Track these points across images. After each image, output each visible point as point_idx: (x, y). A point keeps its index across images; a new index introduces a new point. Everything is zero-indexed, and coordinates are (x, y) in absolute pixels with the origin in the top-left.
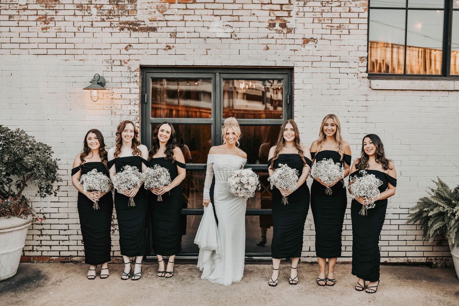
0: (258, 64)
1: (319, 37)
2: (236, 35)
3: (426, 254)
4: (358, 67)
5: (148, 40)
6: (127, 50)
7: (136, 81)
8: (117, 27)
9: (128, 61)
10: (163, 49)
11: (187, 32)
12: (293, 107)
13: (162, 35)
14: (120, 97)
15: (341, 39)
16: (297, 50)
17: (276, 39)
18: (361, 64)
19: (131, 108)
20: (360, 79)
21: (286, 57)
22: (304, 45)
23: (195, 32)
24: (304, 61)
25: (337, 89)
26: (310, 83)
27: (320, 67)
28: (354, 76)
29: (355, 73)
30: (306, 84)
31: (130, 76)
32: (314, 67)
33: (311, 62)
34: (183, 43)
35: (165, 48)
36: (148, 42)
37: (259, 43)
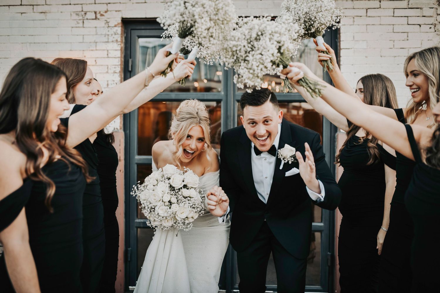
4: (435, 15)
7: (117, 40)
9: (106, 12)
14: (94, 63)
19: (109, 77)
20: (438, 33)
24: (354, 8)
25: (404, 48)
26: (364, 39)
27: (379, 16)
28: (430, 28)
29: (431, 24)
30: (357, 41)
31: (108, 33)
32: (369, 17)
33: (366, 10)
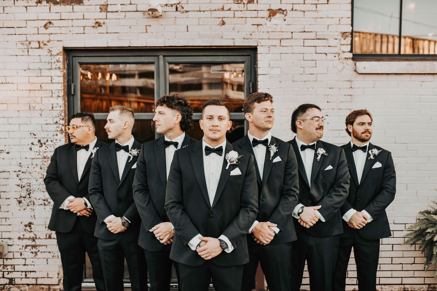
0: (212, 43)
1: (289, 8)
2: (183, 6)
3: (428, 281)
4: (339, 46)
5: (73, 16)
6: (47, 29)
7: (59, 68)
9: (48, 42)
10: (91, 27)
11: (121, 5)
13: (90, 9)
14: (39, 88)
15: (318, 9)
16: (261, 25)
17: (234, 11)
18: (343, 42)
19: (54, 101)
20: (342, 61)
21: (247, 34)
22: (270, 18)
23: (131, 4)
24: (270, 38)
25: (312, 74)
26: (278, 67)
27: (291, 45)
28: (335, 56)
29: (336, 53)
30: (272, 68)
31: (51, 61)
32: (283, 46)
33: (280, 40)
34: (116, 19)
35: (94, 25)
36: (72, 18)
37: (212, 16)
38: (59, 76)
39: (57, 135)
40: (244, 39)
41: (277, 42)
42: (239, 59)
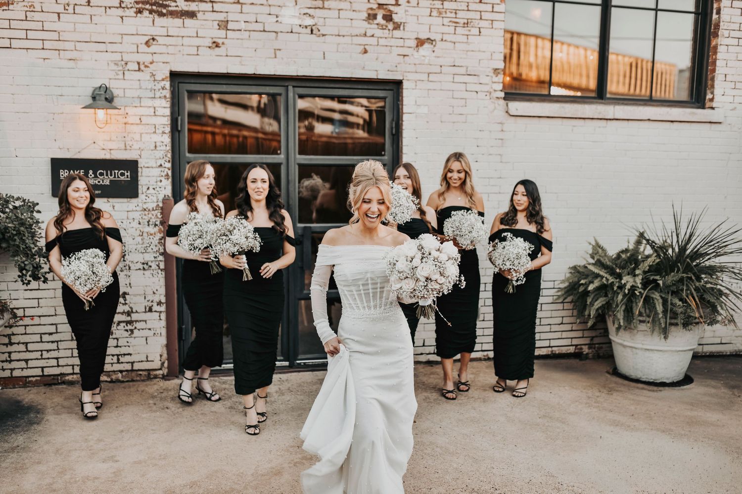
0: (352, 74)
1: (438, 37)
2: (319, 29)
3: (575, 342)
4: (491, 83)
5: (183, 32)
6: (149, 46)
7: (165, 97)
8: (131, 8)
9: (151, 63)
10: (206, 47)
11: (245, 22)
12: (400, 138)
13: (205, 24)
14: (139, 122)
15: (469, 41)
16: (408, 56)
17: (378, 38)
18: (495, 79)
19: (158, 138)
20: (493, 101)
21: (391, 65)
22: (417, 48)
23: (256, 22)
24: (417, 72)
25: (462, 114)
26: (426, 104)
27: (440, 81)
28: (486, 95)
29: (487, 92)
30: (419, 105)
31: (154, 87)
32: (431, 81)
33: (427, 75)
34: (238, 39)
35: (211, 45)
36: (182, 35)
37: (353, 43)
38: (165, 107)
39: (161, 181)
40: (388, 71)
41: (425, 77)
42: (381, 94)
